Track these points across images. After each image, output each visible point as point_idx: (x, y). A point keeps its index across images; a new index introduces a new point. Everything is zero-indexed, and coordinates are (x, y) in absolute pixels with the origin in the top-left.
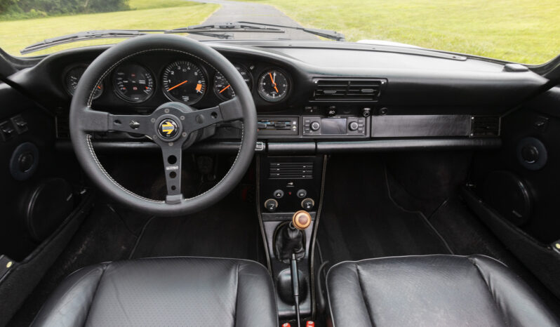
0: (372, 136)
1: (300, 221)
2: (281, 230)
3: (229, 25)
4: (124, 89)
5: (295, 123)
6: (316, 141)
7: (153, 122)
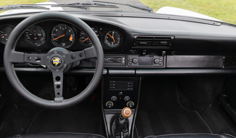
0: (167, 67)
1: (126, 113)
2: (115, 119)
3: (88, 3)
4: (29, 38)
5: (124, 59)
6: (135, 69)
7: (48, 58)
